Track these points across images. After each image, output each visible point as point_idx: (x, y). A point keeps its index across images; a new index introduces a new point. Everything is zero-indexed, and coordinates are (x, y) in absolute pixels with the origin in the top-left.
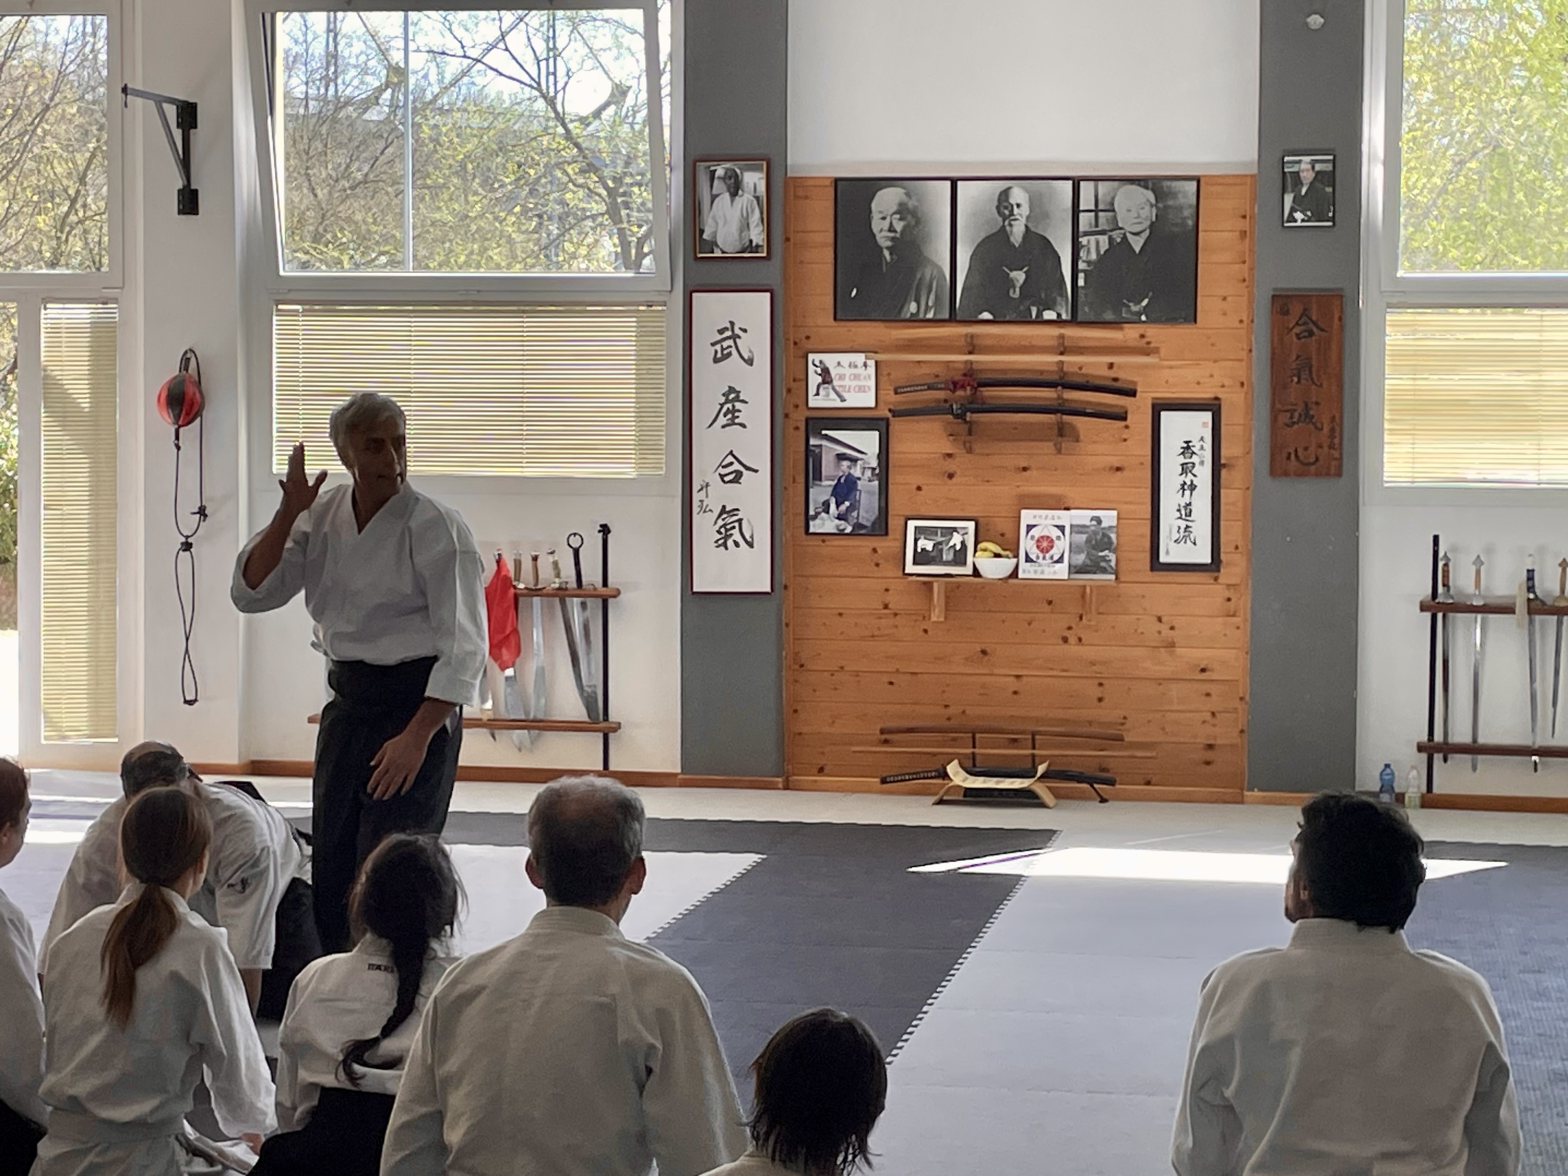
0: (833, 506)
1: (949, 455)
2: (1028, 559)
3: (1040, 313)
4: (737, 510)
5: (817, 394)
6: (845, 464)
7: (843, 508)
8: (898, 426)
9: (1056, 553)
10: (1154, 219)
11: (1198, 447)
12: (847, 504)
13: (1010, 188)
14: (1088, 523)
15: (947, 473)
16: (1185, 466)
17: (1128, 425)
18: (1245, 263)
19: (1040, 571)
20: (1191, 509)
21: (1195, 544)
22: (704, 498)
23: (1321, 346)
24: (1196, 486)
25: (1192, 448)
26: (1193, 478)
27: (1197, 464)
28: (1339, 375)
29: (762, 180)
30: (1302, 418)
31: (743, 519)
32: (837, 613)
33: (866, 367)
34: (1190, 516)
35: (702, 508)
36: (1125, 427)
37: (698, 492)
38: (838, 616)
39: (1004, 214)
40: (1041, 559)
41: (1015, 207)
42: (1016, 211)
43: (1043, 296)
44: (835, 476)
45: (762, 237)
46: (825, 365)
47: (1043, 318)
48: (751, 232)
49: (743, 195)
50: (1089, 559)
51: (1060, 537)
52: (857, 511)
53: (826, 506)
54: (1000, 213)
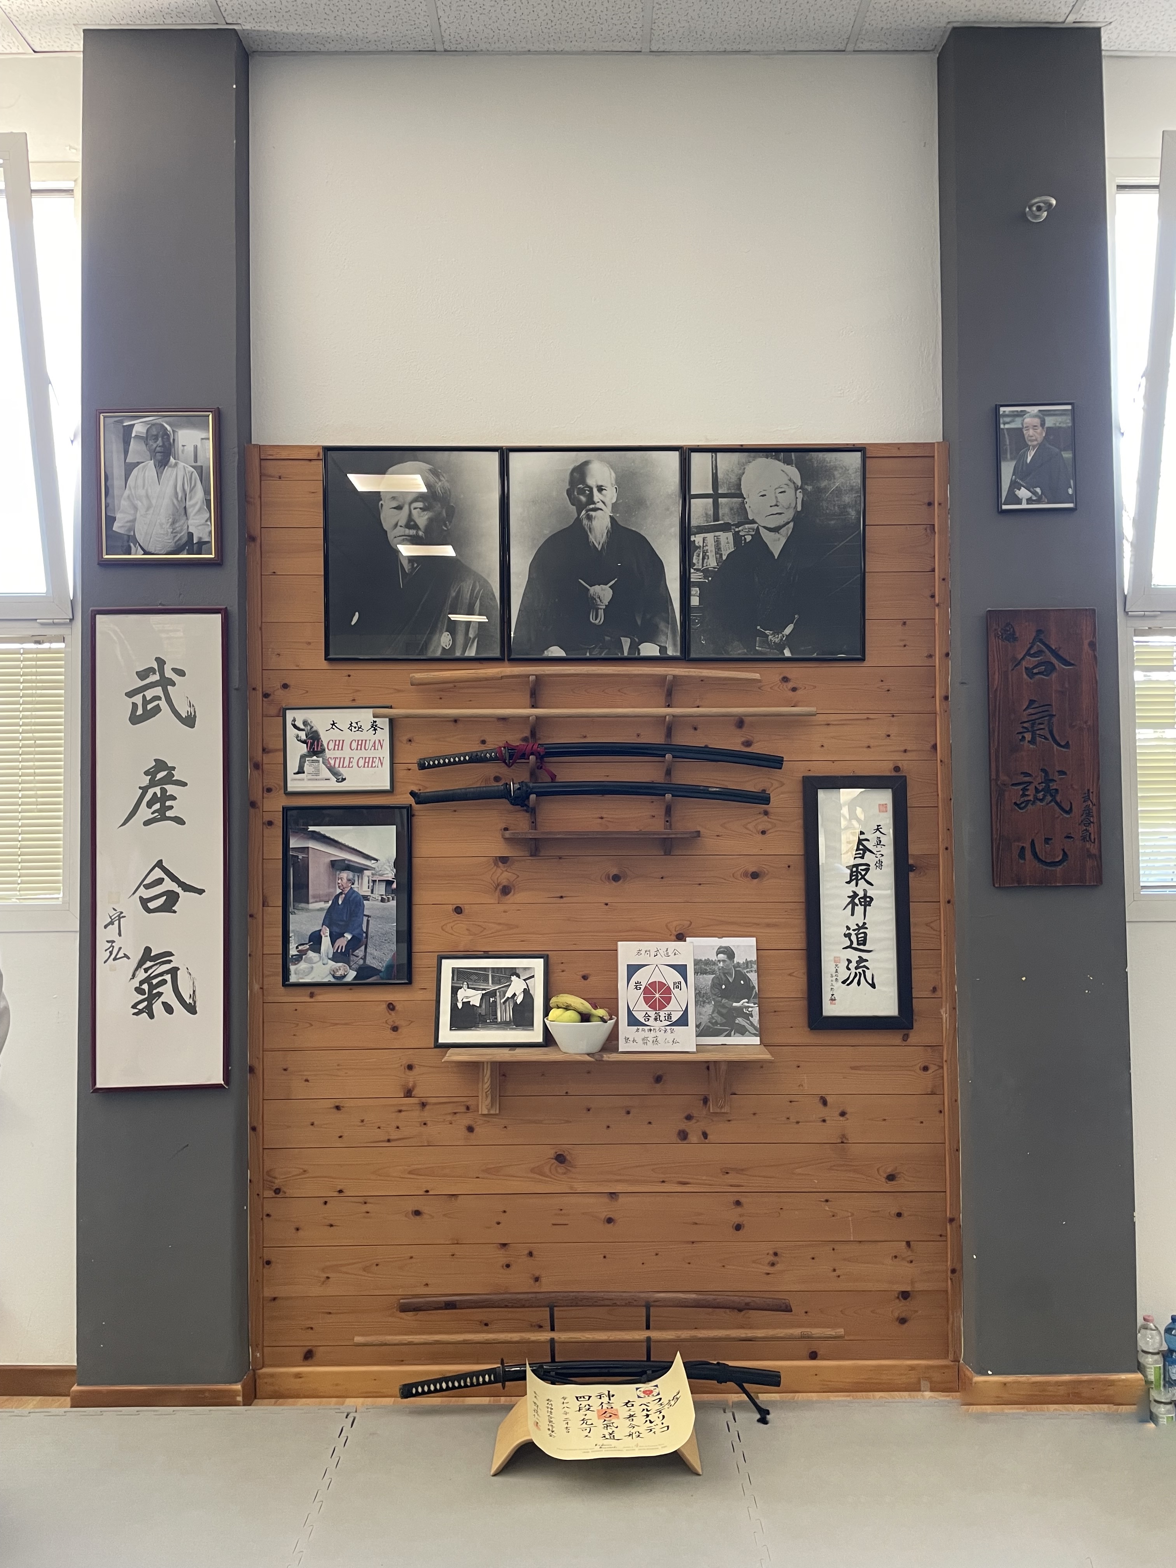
0: (326, 941)
1: (504, 860)
2: (633, 1021)
3: (634, 647)
4: (170, 954)
5: (301, 771)
6: (345, 875)
7: (342, 942)
8: (424, 817)
9: (675, 1009)
10: (799, 508)
11: (874, 841)
12: (348, 936)
13: (586, 463)
14: (714, 958)
15: (500, 887)
16: (854, 869)
17: (770, 810)
18: (933, 570)
19: (651, 1039)
20: (865, 933)
21: (873, 986)
22: (115, 937)
23: (1067, 686)
24: (872, 899)
25: (864, 842)
26: (867, 886)
27: (872, 867)
28: (1094, 731)
29: (207, 441)
30: (1040, 795)
31: (179, 969)
32: (332, 1106)
33: (375, 730)
34: (864, 944)
35: (111, 953)
36: (766, 813)
37: (106, 927)
38: (335, 1110)
39: (580, 501)
40: (652, 1019)
41: (595, 490)
42: (597, 496)
43: (639, 622)
44: (328, 895)
45: (208, 530)
46: (312, 727)
47: (639, 653)
48: (190, 522)
49: (176, 464)
50: (720, 1013)
51: (680, 983)
52: (363, 948)
53: (315, 940)
54: (574, 501)
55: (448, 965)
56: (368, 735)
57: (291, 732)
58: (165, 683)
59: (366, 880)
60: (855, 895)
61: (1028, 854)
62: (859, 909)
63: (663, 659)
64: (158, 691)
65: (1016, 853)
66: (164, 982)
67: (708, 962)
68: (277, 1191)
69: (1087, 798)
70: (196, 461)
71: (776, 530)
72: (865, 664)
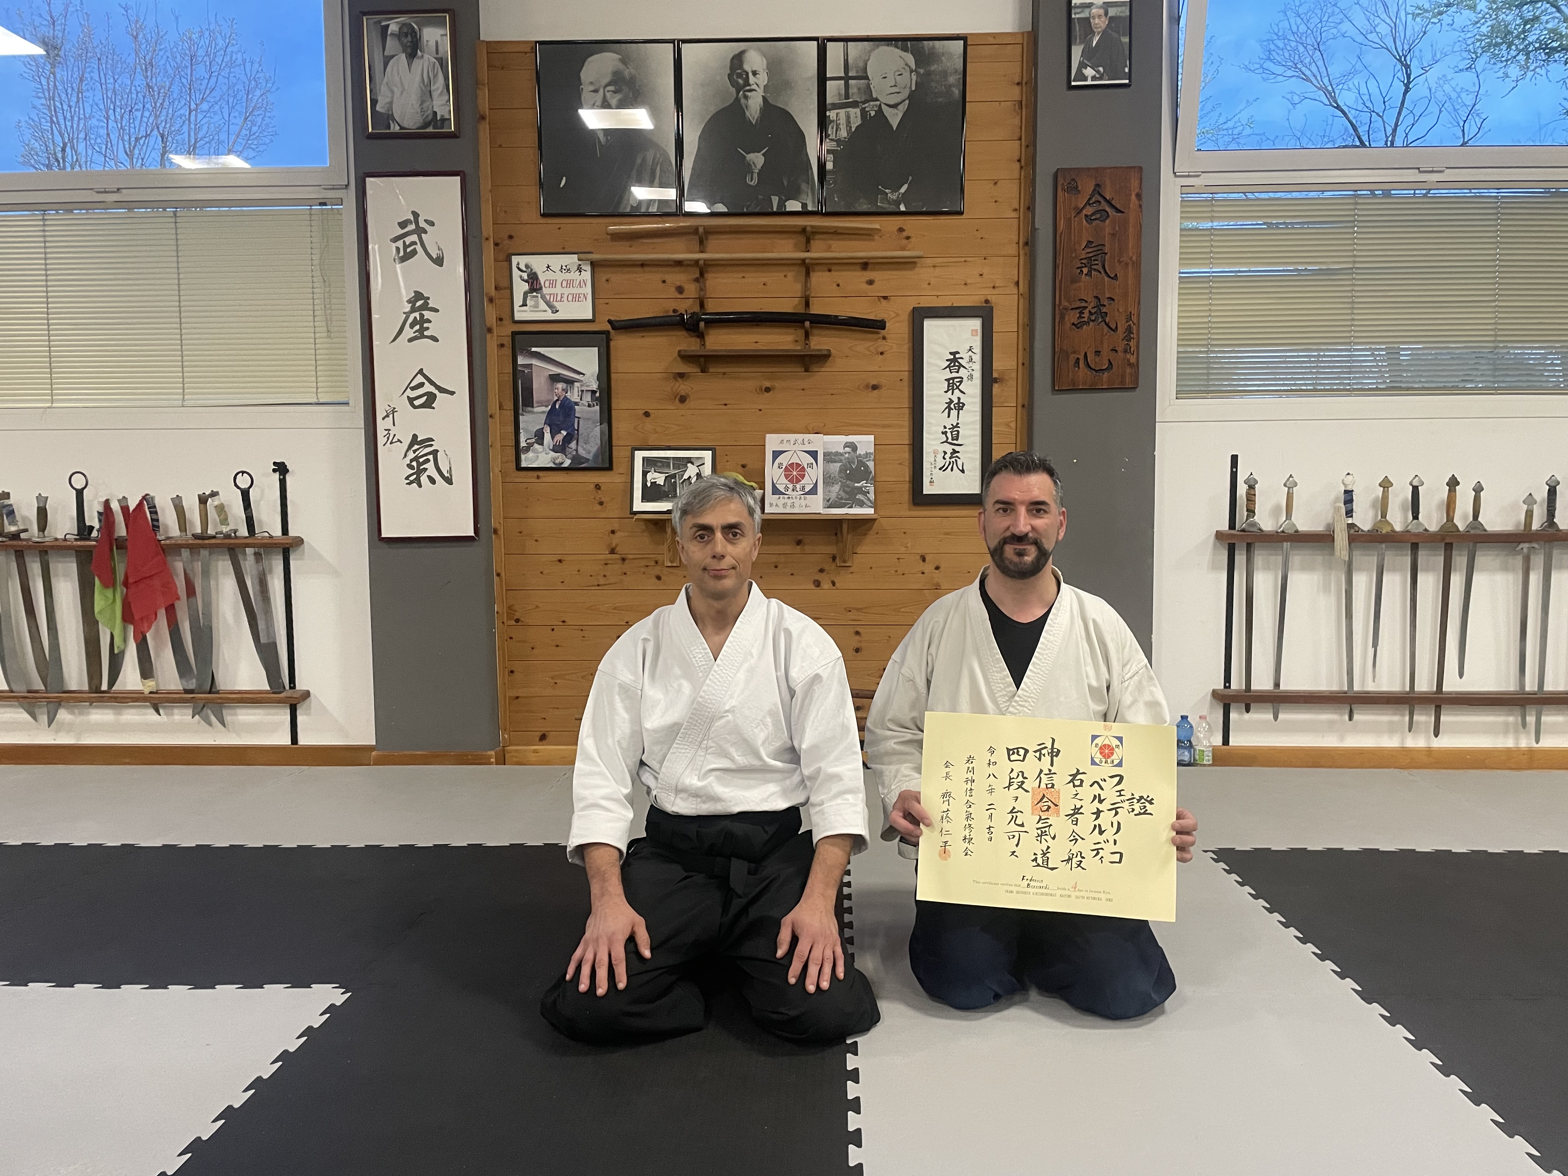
0: (547, 436)
1: (681, 375)
2: (776, 491)
3: (782, 204)
4: (432, 440)
5: (524, 304)
6: (560, 386)
7: (559, 437)
8: (621, 342)
9: (807, 483)
10: (913, 88)
11: (967, 359)
12: (564, 433)
13: (743, 52)
14: (841, 451)
15: (679, 396)
16: (951, 381)
17: (887, 336)
18: (1020, 139)
19: (789, 504)
20: (958, 431)
21: (963, 471)
22: (390, 426)
23: (1117, 228)
24: (964, 405)
25: (959, 360)
26: (961, 395)
27: (965, 379)
28: (1137, 265)
29: (445, 37)
30: (1093, 318)
31: (438, 451)
32: (557, 559)
33: (580, 271)
34: (957, 440)
35: (388, 438)
36: (884, 338)
37: (383, 419)
38: (558, 563)
39: (738, 83)
40: (790, 490)
41: (750, 75)
42: (752, 79)
43: (786, 183)
44: (548, 401)
45: (448, 109)
46: (532, 270)
47: (785, 209)
48: (434, 103)
49: (422, 56)
50: (844, 491)
51: (812, 464)
52: (575, 442)
53: (539, 437)
54: (733, 83)
55: (639, 455)
56: (574, 275)
57: (516, 273)
58: (420, 231)
59: (576, 390)
60: (951, 401)
61: (1082, 362)
62: (954, 413)
63: (804, 213)
64: (414, 238)
65: (1072, 361)
66: (428, 461)
67: (837, 454)
68: (517, 621)
69: (1129, 318)
70: (437, 52)
71: (895, 106)
72: (963, 217)
